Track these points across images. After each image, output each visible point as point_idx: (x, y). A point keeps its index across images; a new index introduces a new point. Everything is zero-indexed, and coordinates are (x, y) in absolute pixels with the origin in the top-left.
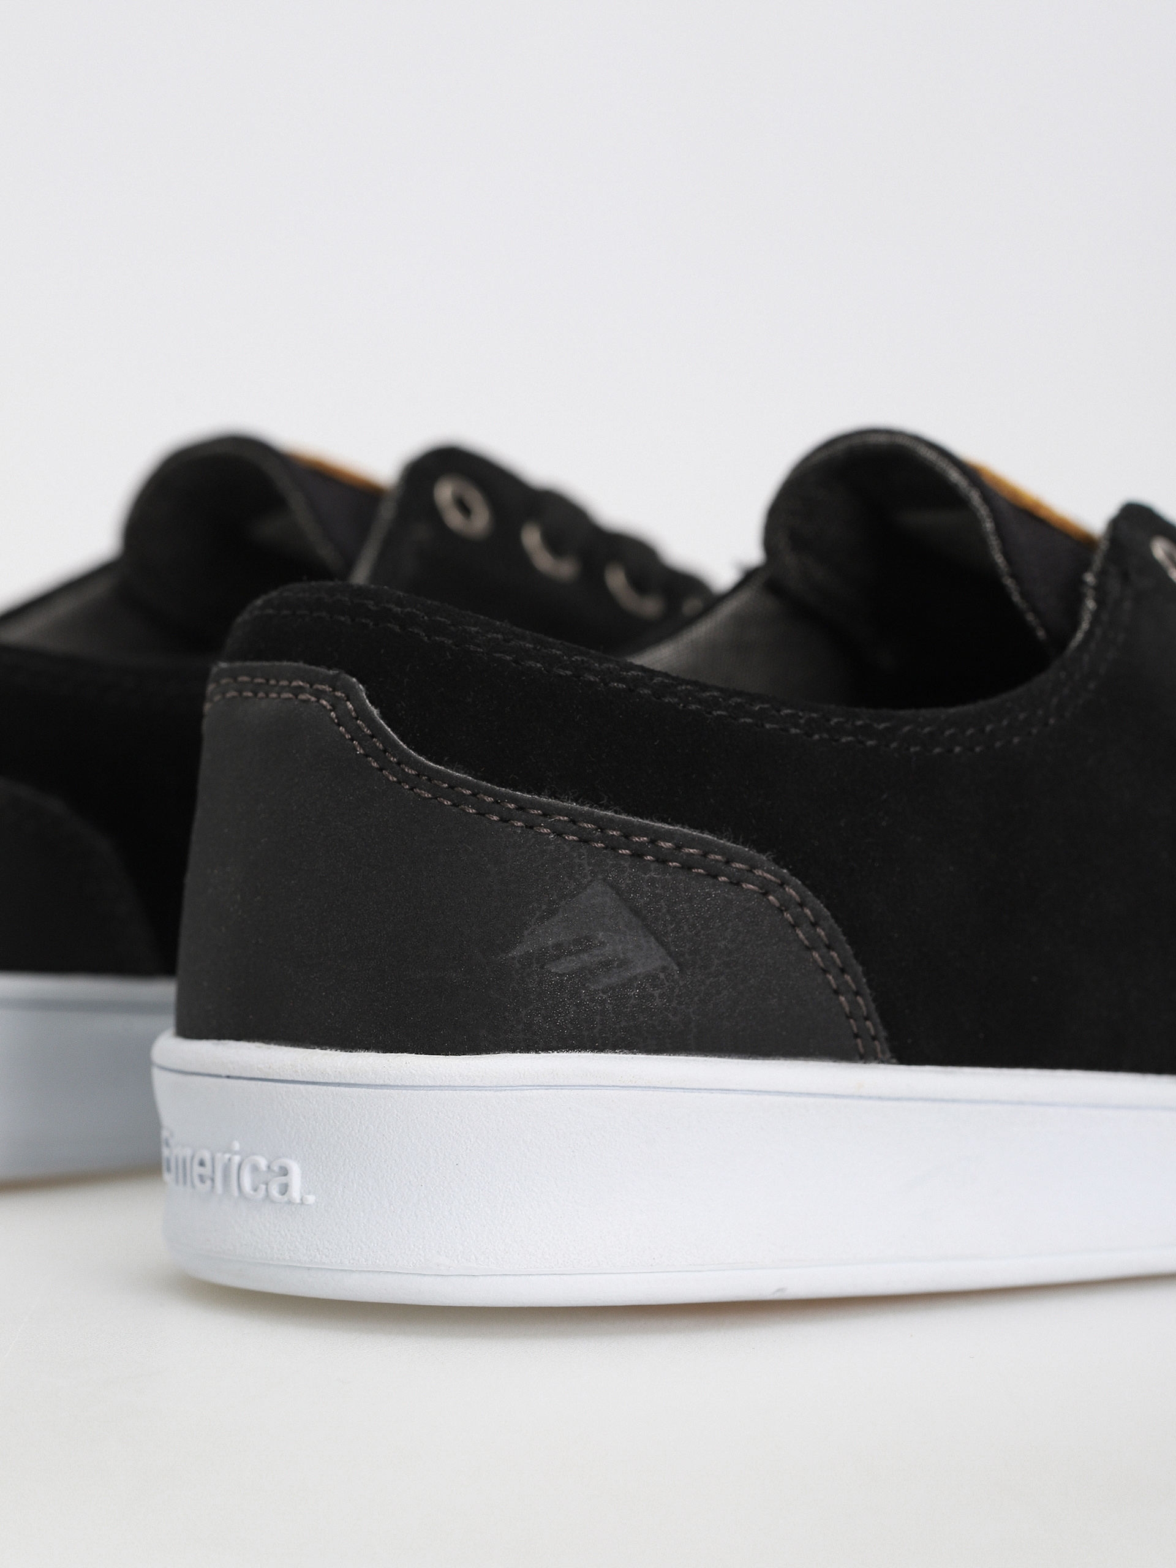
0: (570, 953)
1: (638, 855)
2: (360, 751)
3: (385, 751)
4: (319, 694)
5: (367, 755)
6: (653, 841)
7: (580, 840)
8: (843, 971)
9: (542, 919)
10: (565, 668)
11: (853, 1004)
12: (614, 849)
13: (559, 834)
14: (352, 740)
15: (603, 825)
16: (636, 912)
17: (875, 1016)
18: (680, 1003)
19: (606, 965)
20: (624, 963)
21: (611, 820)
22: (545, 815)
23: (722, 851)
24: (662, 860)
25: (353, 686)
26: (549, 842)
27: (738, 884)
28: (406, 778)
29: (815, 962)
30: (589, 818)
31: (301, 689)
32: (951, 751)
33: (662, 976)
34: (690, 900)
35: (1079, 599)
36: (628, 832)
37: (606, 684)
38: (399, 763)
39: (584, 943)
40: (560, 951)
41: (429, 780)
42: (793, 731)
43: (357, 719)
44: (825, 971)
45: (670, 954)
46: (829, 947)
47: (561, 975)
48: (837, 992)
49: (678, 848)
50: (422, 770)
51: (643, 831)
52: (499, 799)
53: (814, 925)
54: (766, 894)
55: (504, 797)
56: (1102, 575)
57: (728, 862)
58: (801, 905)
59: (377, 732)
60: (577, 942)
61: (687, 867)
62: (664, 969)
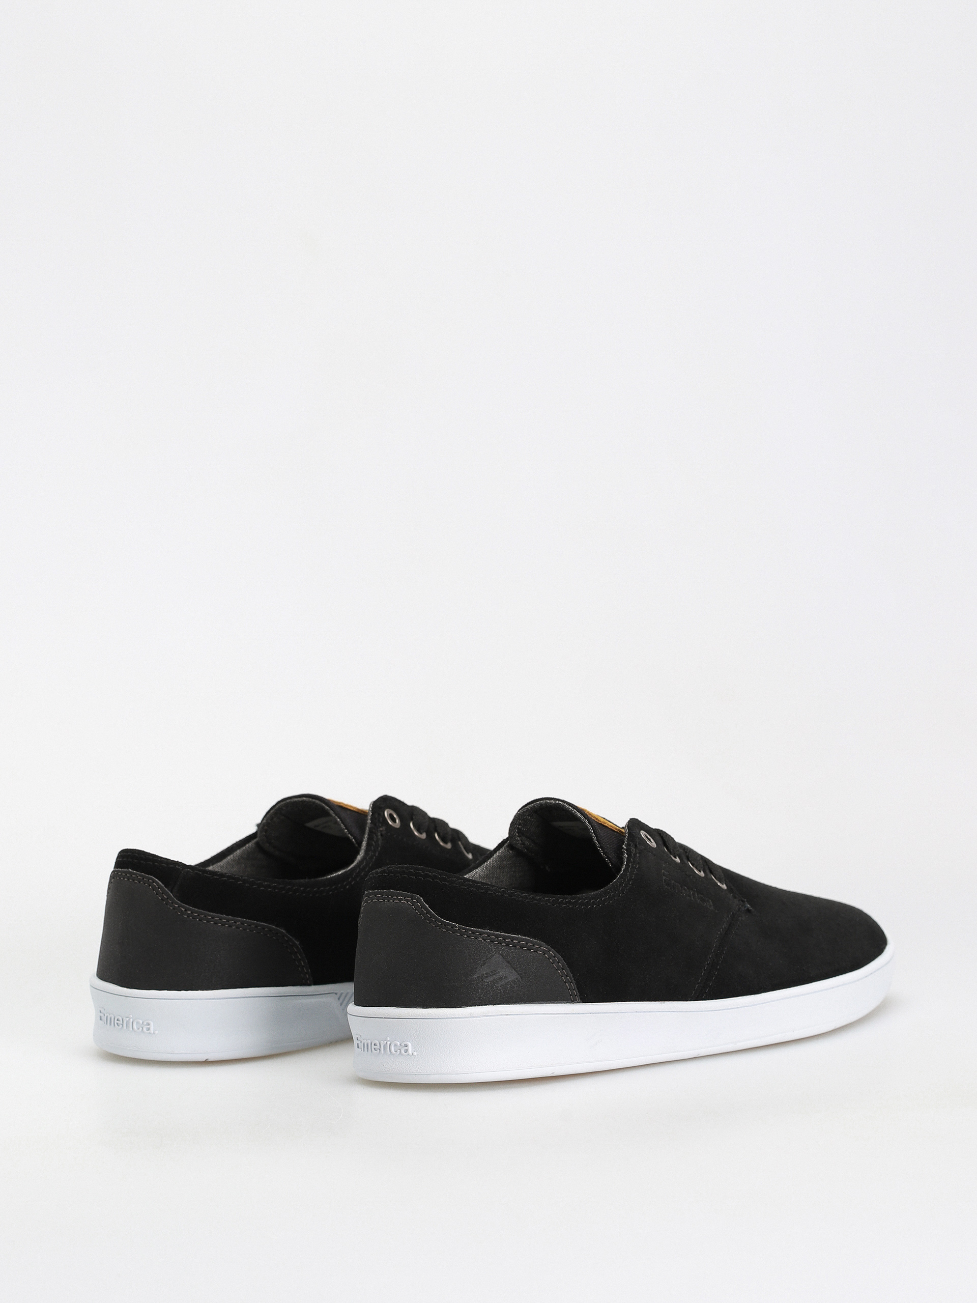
0: (490, 976)
1: (507, 945)
2: (423, 918)
3: (431, 917)
4: (408, 901)
5: (425, 919)
6: (512, 941)
7: (491, 941)
8: (567, 976)
9: (481, 966)
10: (483, 890)
11: (570, 986)
12: (501, 944)
13: (485, 940)
14: (420, 914)
15: (497, 937)
16: (508, 962)
17: (576, 989)
18: (522, 989)
19: (501, 979)
20: (505, 978)
21: (500, 935)
22: (480, 934)
23: (531, 942)
24: (515, 946)
25: (419, 898)
26: (482, 943)
27: (537, 952)
28: (438, 925)
29: (559, 974)
30: (493, 935)
31: (402, 899)
32: (593, 907)
33: (516, 981)
34: (523, 957)
35: (622, 854)
36: (505, 938)
37: (495, 894)
38: (435, 921)
39: (494, 972)
40: (488, 975)
41: (445, 925)
42: (549, 904)
43: (421, 908)
44: (562, 976)
45: (518, 974)
46: (563, 969)
47: (488, 982)
48: (565, 983)
49: (519, 942)
50: (443, 923)
51: (509, 938)
52: (467, 930)
53: (558, 963)
54: (544, 954)
55: (468, 930)
56: (628, 845)
57: (533, 946)
58: (555, 957)
59: (428, 912)
60: (492, 972)
61: (522, 948)
62: (517, 979)
